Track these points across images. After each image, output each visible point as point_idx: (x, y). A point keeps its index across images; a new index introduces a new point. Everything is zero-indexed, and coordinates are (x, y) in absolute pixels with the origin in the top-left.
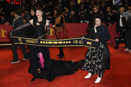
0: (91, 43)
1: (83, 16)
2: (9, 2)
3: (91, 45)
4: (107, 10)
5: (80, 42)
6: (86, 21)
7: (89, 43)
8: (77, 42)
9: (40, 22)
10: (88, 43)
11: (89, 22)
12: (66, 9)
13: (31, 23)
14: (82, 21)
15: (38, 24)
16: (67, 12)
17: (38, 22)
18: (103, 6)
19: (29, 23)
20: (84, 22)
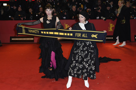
3: (97, 37)
5: (83, 36)
6: (102, 17)
8: (79, 35)
9: (50, 20)
10: (93, 36)
11: (105, 18)
12: (81, 5)
13: (41, 21)
14: (98, 18)
15: (48, 22)
16: (81, 9)
17: (48, 20)
19: (39, 21)
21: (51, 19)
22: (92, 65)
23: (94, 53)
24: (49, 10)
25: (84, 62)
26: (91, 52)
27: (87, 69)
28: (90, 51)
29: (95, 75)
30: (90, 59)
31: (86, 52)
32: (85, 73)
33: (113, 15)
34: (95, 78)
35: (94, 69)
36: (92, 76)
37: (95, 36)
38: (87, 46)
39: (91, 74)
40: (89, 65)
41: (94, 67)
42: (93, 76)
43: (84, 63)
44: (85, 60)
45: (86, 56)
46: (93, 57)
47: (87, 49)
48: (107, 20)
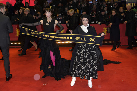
0: (94, 40)
1: (94, 16)
2: (24, 4)
4: (120, 10)
5: (82, 39)
6: (97, 22)
7: (92, 40)
8: (78, 38)
11: (100, 23)
12: (77, 10)
14: (93, 22)
15: (47, 24)
17: (48, 22)
18: (116, 7)
19: (39, 22)
20: (95, 23)
21: (50, 21)
22: (94, 65)
23: (96, 53)
24: (48, 12)
25: (87, 62)
26: (94, 53)
27: (90, 69)
28: (92, 51)
29: (97, 75)
30: (92, 60)
31: (89, 52)
32: (88, 73)
33: (107, 19)
34: (97, 78)
35: (96, 69)
36: (94, 75)
37: (93, 40)
38: (90, 47)
39: (93, 74)
40: (92, 65)
41: (96, 67)
42: (96, 76)
43: (87, 64)
44: (88, 61)
45: (89, 57)
46: (96, 57)
47: (90, 50)
48: (102, 24)
